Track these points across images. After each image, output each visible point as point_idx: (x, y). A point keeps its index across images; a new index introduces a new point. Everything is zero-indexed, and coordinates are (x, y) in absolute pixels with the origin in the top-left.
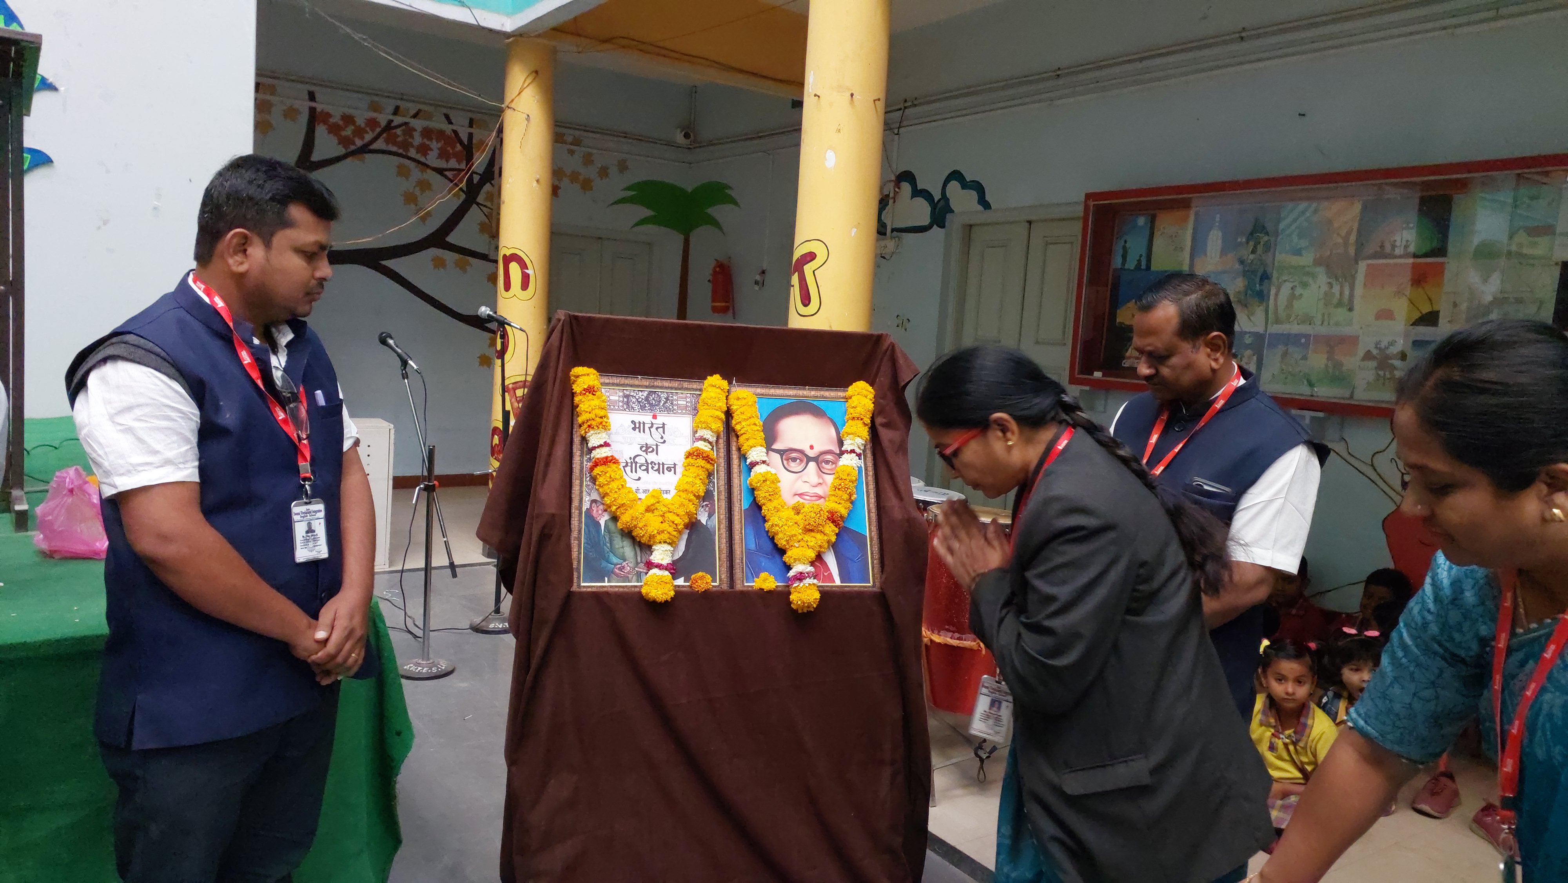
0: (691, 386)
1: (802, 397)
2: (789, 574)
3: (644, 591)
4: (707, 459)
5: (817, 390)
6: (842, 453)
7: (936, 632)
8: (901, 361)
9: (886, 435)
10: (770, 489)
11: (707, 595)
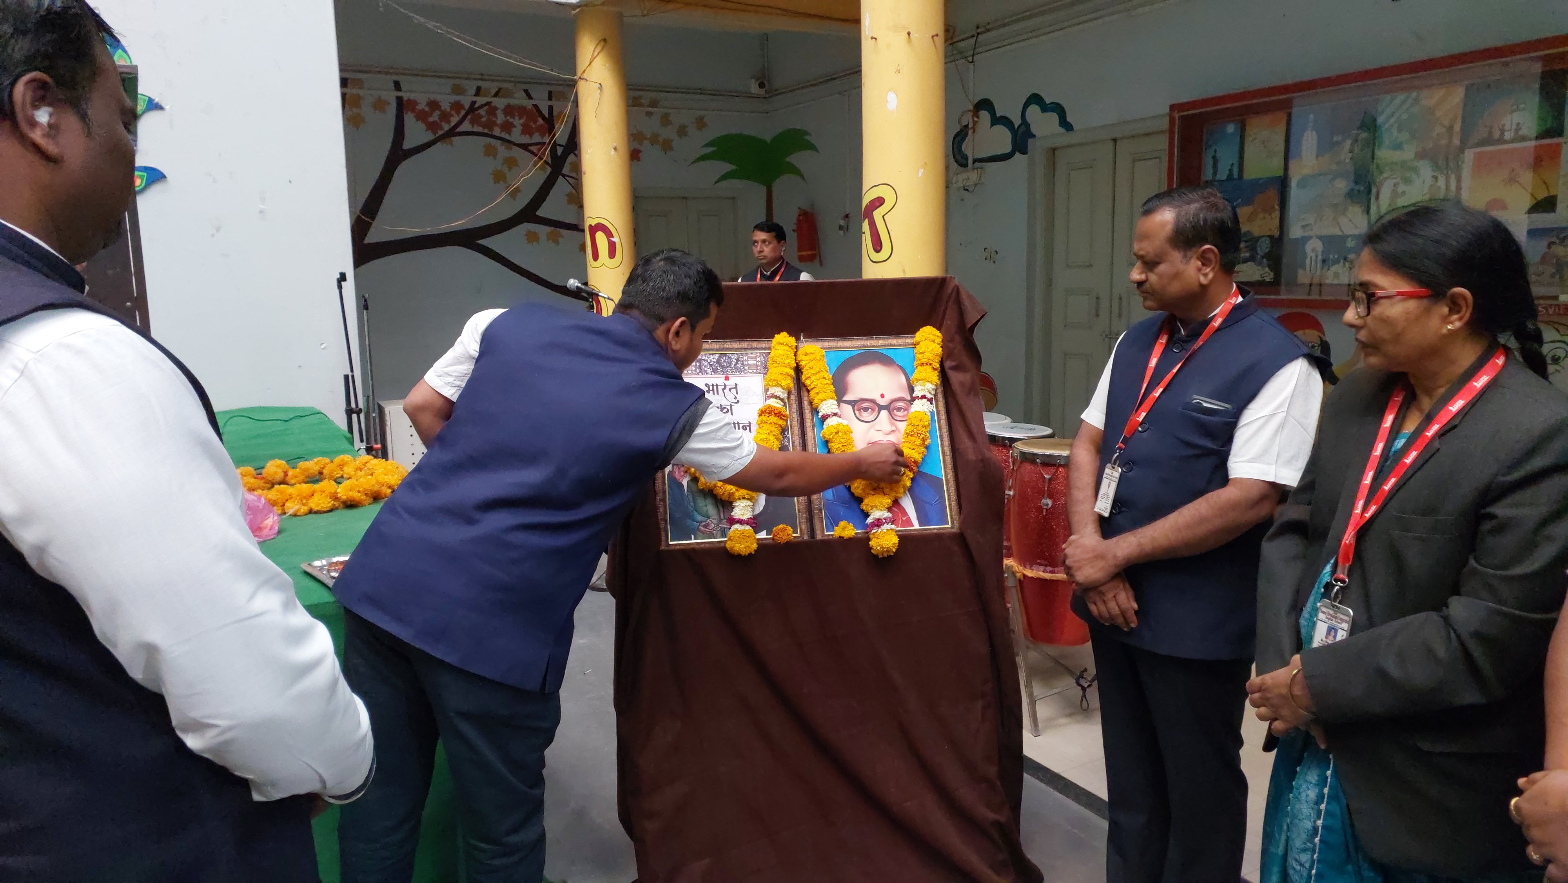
0: (759, 346)
1: (870, 347)
2: (867, 521)
3: (727, 546)
4: (779, 415)
5: (884, 339)
6: (913, 399)
7: (1028, 567)
8: (967, 303)
9: (956, 378)
10: (843, 440)
11: (790, 546)
